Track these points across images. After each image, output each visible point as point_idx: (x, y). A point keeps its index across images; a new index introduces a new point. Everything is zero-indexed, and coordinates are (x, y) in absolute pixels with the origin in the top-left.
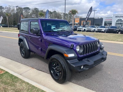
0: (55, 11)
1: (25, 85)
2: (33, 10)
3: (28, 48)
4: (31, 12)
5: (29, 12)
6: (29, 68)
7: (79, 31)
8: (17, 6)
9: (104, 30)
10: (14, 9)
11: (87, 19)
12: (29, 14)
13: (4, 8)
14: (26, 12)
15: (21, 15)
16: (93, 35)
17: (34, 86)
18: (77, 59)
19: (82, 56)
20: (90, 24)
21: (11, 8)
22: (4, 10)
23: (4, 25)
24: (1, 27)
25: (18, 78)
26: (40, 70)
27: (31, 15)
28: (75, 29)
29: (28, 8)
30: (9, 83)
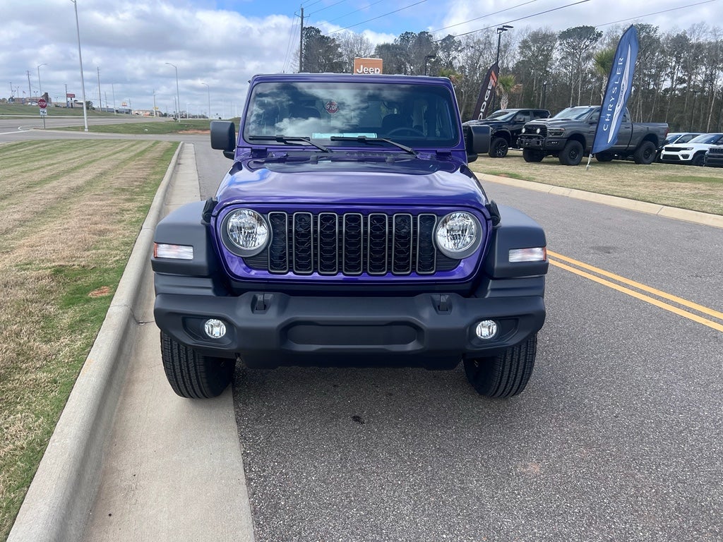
2: (615, 41)
13: (460, 43)
15: (488, 74)
18: (208, 283)
22: (461, 56)
29: (586, 32)
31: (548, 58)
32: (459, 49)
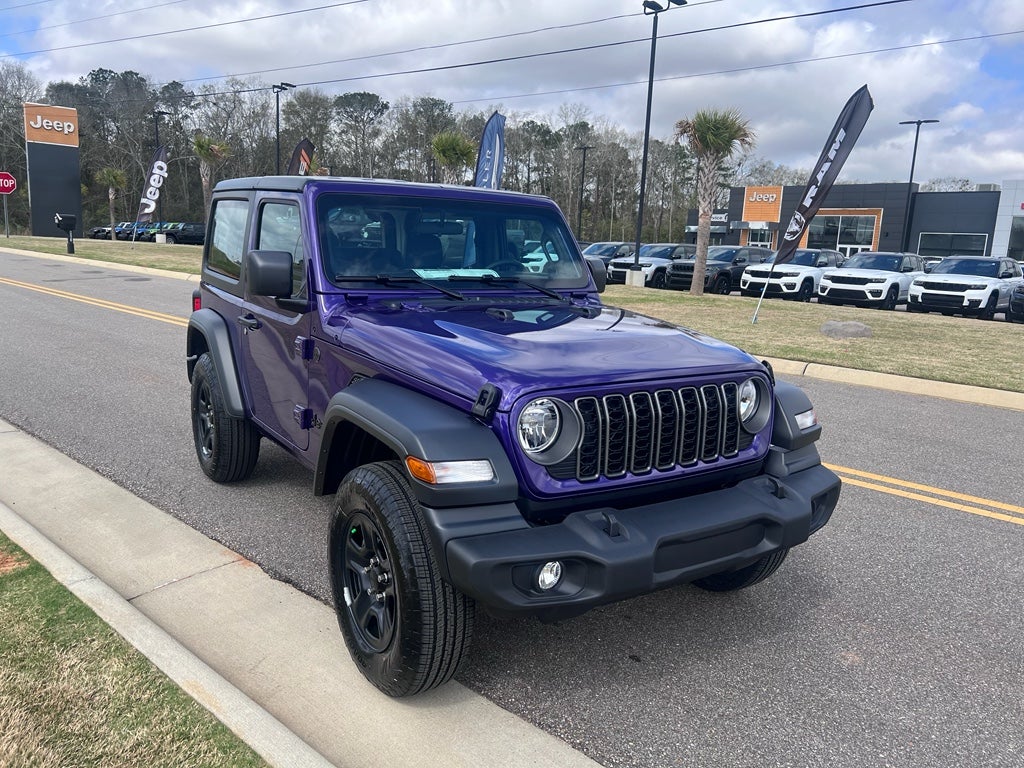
0: (584, 126)
1: (116, 674)
2: (405, 117)
3: (238, 404)
4: (389, 126)
5: (376, 133)
6: (217, 556)
7: (754, 291)
8: (283, 87)
9: (983, 297)
10: (265, 107)
11: (813, 191)
12: (378, 143)
13: (193, 96)
14: (356, 130)
15: (297, 154)
16: (856, 335)
17: (174, 689)
18: (513, 510)
19: (573, 485)
20: (876, 239)
21: (245, 96)
22: (196, 114)
23: (181, 226)
24: (160, 238)
25: (94, 614)
26: (287, 581)
27: (390, 152)
28: (723, 274)
29: (368, 101)
30: (16, 646)
31: (323, 130)
32: (192, 104)
